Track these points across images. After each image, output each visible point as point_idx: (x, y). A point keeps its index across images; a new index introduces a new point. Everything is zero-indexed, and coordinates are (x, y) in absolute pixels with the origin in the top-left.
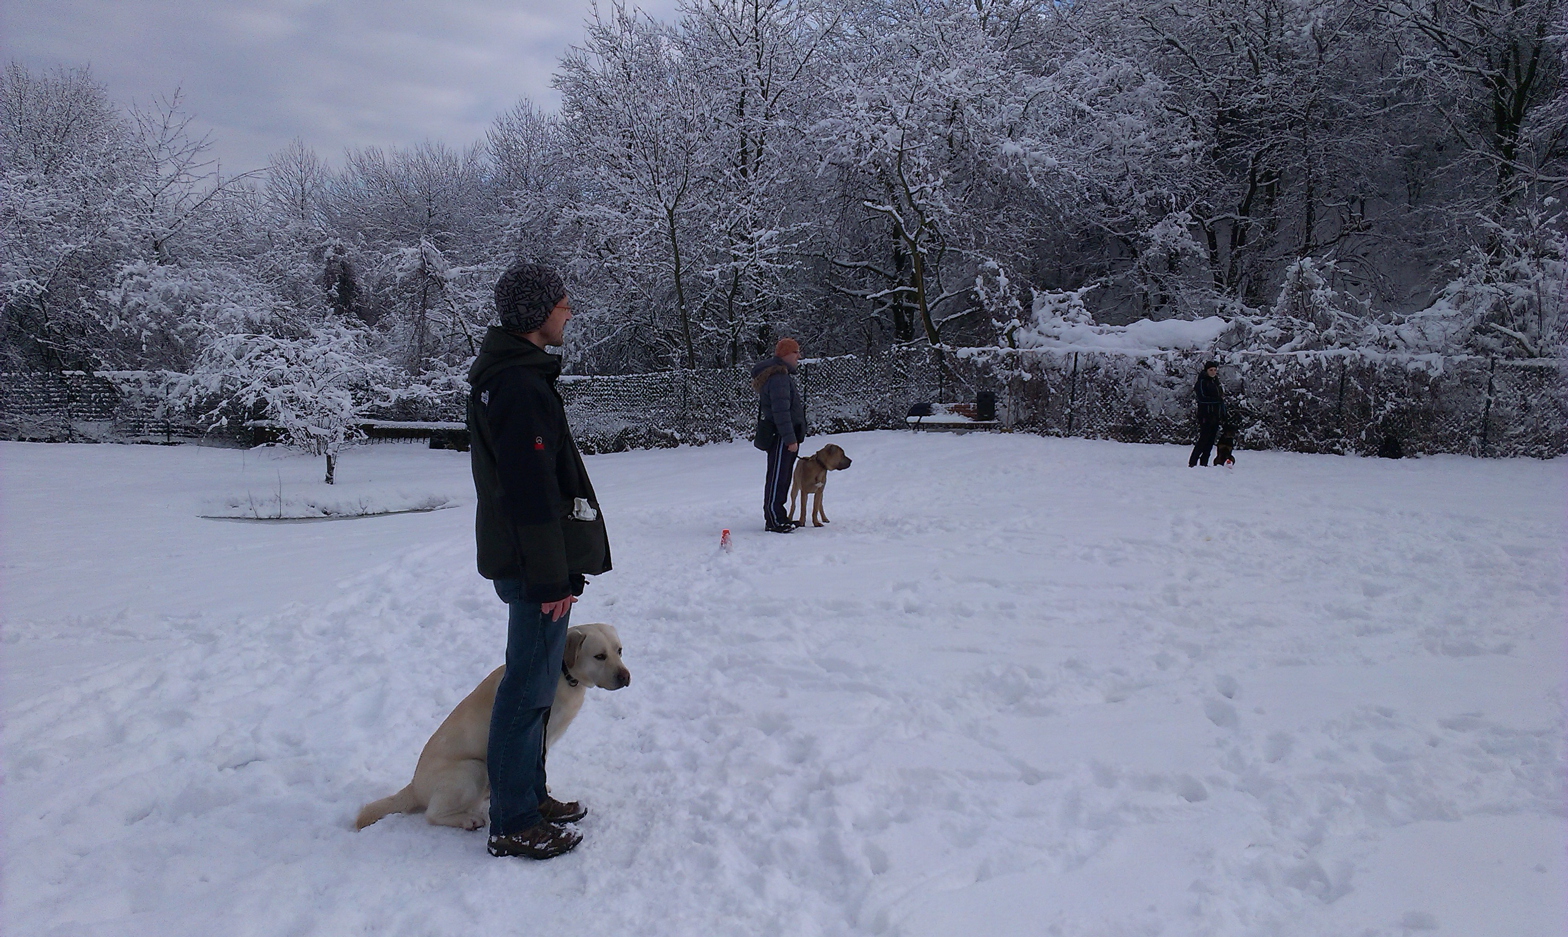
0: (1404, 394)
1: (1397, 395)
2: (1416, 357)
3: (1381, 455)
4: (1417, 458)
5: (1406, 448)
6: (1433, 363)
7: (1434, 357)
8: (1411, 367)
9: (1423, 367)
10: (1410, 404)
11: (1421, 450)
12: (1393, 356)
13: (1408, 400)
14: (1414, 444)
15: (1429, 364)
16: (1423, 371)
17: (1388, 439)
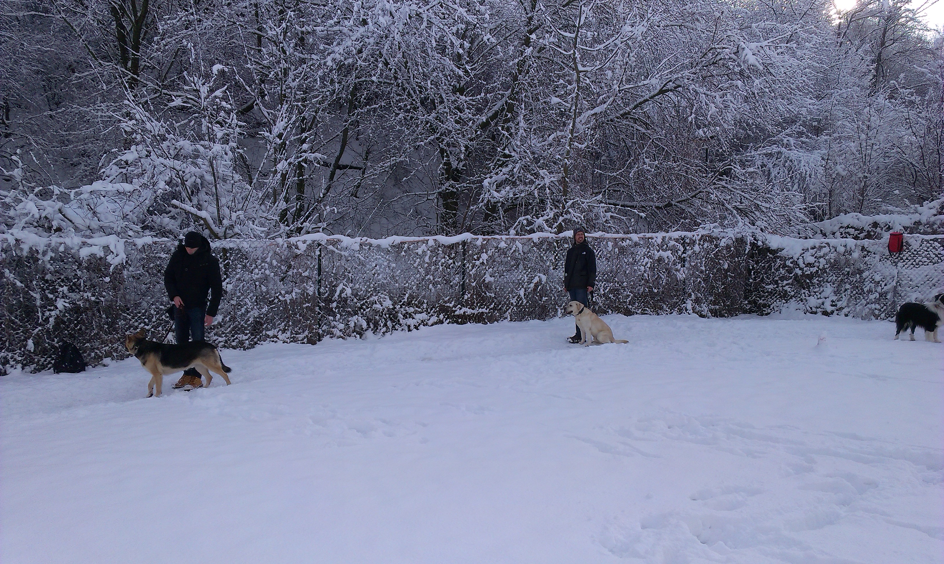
0: (78, 286)
1: (71, 290)
2: (89, 241)
3: (58, 369)
4: (104, 366)
5: (89, 355)
6: (112, 248)
7: (112, 240)
8: (84, 253)
9: (100, 253)
10: (88, 300)
11: (108, 355)
12: (61, 240)
13: (85, 295)
14: (98, 349)
15: (107, 249)
16: (101, 258)
17: (65, 347)
